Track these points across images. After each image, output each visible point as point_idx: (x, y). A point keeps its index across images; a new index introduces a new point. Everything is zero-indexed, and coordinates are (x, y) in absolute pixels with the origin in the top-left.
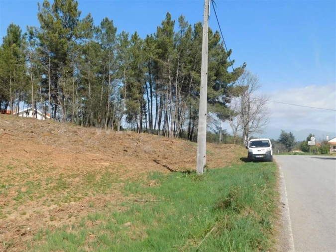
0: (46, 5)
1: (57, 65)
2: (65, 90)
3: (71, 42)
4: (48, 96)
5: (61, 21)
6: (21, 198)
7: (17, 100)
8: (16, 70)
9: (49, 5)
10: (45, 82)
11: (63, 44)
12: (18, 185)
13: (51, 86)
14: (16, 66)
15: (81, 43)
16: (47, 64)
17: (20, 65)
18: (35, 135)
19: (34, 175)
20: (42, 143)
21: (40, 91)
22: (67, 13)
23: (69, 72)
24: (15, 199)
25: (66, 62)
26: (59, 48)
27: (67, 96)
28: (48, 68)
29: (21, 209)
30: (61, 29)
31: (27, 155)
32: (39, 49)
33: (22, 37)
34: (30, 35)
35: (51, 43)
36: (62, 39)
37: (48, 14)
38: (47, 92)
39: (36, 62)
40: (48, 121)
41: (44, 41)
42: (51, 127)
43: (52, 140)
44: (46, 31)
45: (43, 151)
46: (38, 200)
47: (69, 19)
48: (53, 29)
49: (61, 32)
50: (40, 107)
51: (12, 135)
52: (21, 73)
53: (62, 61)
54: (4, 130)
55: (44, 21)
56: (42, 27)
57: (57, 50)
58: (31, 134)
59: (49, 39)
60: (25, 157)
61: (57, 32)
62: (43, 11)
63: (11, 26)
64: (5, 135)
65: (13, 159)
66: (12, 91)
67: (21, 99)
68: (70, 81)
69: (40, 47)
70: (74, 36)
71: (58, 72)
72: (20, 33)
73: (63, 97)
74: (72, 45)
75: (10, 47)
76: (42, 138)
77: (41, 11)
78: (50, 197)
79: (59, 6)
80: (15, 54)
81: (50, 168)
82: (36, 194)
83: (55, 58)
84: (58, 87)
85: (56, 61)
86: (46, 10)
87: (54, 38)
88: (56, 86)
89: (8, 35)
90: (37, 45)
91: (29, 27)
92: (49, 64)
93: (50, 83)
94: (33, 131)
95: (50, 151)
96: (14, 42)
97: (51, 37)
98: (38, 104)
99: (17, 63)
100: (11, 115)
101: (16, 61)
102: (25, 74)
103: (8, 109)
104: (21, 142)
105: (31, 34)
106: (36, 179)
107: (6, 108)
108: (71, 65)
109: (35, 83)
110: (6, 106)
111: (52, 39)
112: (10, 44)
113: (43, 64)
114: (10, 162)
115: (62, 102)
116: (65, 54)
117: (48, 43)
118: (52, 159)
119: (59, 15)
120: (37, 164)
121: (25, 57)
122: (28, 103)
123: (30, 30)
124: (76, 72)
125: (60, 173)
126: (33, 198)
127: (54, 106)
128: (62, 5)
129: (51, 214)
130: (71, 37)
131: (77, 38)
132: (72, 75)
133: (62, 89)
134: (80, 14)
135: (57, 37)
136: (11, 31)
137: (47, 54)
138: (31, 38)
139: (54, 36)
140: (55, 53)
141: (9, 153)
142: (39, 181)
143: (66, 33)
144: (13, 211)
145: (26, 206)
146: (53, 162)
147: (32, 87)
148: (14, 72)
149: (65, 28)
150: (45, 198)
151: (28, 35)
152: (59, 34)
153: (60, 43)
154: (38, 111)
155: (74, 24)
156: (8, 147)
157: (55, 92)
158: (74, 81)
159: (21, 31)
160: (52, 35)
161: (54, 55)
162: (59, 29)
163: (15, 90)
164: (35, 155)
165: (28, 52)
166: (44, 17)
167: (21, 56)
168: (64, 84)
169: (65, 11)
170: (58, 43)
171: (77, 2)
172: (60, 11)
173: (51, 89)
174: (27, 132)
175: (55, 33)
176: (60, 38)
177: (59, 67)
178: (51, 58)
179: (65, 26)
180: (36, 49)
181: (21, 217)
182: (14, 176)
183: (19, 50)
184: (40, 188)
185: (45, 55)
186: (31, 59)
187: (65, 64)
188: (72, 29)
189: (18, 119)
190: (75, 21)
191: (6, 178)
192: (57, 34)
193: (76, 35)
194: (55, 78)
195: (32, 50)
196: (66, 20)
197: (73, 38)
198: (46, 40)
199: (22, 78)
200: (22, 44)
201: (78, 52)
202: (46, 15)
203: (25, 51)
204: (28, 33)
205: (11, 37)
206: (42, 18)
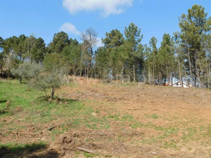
0: (183, 16)
1: (194, 52)
2: (201, 67)
3: (202, 35)
4: (190, 72)
5: (194, 24)
6: (186, 138)
7: (171, 77)
8: (169, 59)
9: (185, 16)
10: (187, 64)
11: (196, 38)
12: (182, 130)
13: (191, 66)
14: (169, 57)
15: (209, 34)
16: (187, 52)
17: (171, 56)
18: (186, 98)
19: (190, 124)
20: (191, 102)
21: (184, 70)
22: (198, 17)
23: (203, 55)
24: (182, 138)
25: (200, 48)
26: (194, 41)
27: (202, 71)
28: (188, 55)
29: (187, 146)
30: (194, 29)
31: (184, 111)
32: (182, 45)
33: (171, 39)
34: (175, 38)
35: (189, 39)
36: (196, 35)
37: (185, 22)
38: (189, 70)
39: (180, 53)
40: (192, 88)
41: (184, 39)
42: (194, 92)
43: (197, 101)
44: (185, 32)
45: (193, 108)
46: (197, 141)
47: (199, 20)
48: (189, 30)
49: (195, 30)
50: (185, 80)
51: (172, 98)
52: (172, 61)
53: (197, 49)
54: (167, 95)
55: (183, 27)
56: (182, 31)
57: (193, 42)
58: (183, 97)
59: (187, 37)
60: (182, 111)
61: (192, 31)
62: (182, 21)
63: (165, 35)
64: (168, 98)
65: (176, 113)
66: (168, 72)
67: (173, 76)
68: (204, 61)
69: (182, 43)
70: (204, 30)
71: (195, 56)
72: (170, 37)
73: (200, 72)
74: (203, 36)
75: (165, 47)
76: (190, 99)
77: (181, 22)
78: (205, 140)
79: (192, 15)
80: (168, 50)
81: (201, 120)
82: (195, 137)
83: (192, 47)
84: (196, 65)
85: (193, 49)
86: (184, 19)
87: (190, 35)
88: (194, 65)
89: (163, 40)
90: (180, 42)
91: (175, 32)
92: (189, 53)
93: (190, 64)
94: (183, 95)
95: (198, 108)
96: (167, 44)
97: (188, 35)
98: (183, 78)
99: (169, 56)
100: (169, 86)
101: (169, 55)
102: (175, 61)
103: (167, 82)
104: (178, 102)
105: (176, 36)
106: (193, 126)
107: (165, 82)
108: (203, 50)
109: (181, 65)
110: (165, 81)
111: (189, 36)
112: (165, 45)
113: (185, 53)
114: (174, 115)
115: (200, 75)
116: (199, 44)
117: (187, 39)
118: (200, 114)
119: (192, 20)
120: (190, 116)
121: (174, 51)
122: (177, 78)
123: (175, 34)
124: (208, 54)
125: (208, 124)
126: (194, 139)
127: (194, 79)
128: (194, 13)
129: (209, 152)
130: (201, 31)
131: (206, 31)
132: (205, 57)
133: (199, 67)
134: (206, 15)
135: (192, 34)
136: (165, 38)
137: (187, 46)
138: (176, 39)
139: (190, 34)
140: (192, 45)
141: (172, 109)
142: (195, 128)
143: (198, 30)
144: (183, 146)
145: (190, 144)
146: (201, 115)
147: (180, 68)
148: (168, 61)
149: (197, 27)
150: (202, 141)
151: (175, 37)
152: (193, 32)
153: (195, 37)
154: (183, 82)
155: (202, 23)
156: (171, 105)
157: (194, 69)
158: (207, 60)
159: (170, 36)
160: (189, 34)
161: (191, 46)
162: (193, 29)
163: (170, 71)
164: (188, 111)
165: (175, 47)
166: (183, 25)
167: (171, 51)
168: (200, 63)
169: (196, 16)
170: (194, 38)
171: (203, 8)
172: (193, 17)
173: (191, 68)
174: (180, 96)
175: (190, 32)
176: (194, 34)
177: (195, 53)
178: (189, 48)
179: (197, 26)
180: (180, 45)
181: (189, 151)
182: (178, 123)
183: (170, 47)
184: (196, 133)
185: (185, 47)
186: (177, 51)
187: (199, 50)
188: (202, 26)
189: (173, 88)
190: (203, 21)
191: (174, 124)
192: (192, 32)
193: (205, 30)
194: (193, 60)
195: (177, 46)
196: (197, 22)
197: (203, 32)
198: (185, 37)
199: (173, 64)
200: (171, 43)
201: (208, 40)
202: (184, 22)
203: (173, 48)
204: (174, 36)
205: (165, 41)
206: (182, 25)
